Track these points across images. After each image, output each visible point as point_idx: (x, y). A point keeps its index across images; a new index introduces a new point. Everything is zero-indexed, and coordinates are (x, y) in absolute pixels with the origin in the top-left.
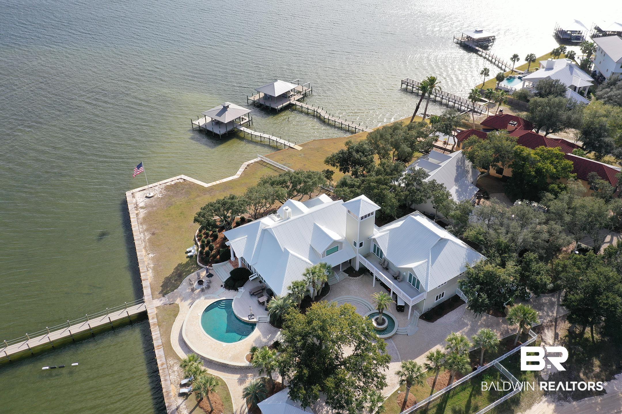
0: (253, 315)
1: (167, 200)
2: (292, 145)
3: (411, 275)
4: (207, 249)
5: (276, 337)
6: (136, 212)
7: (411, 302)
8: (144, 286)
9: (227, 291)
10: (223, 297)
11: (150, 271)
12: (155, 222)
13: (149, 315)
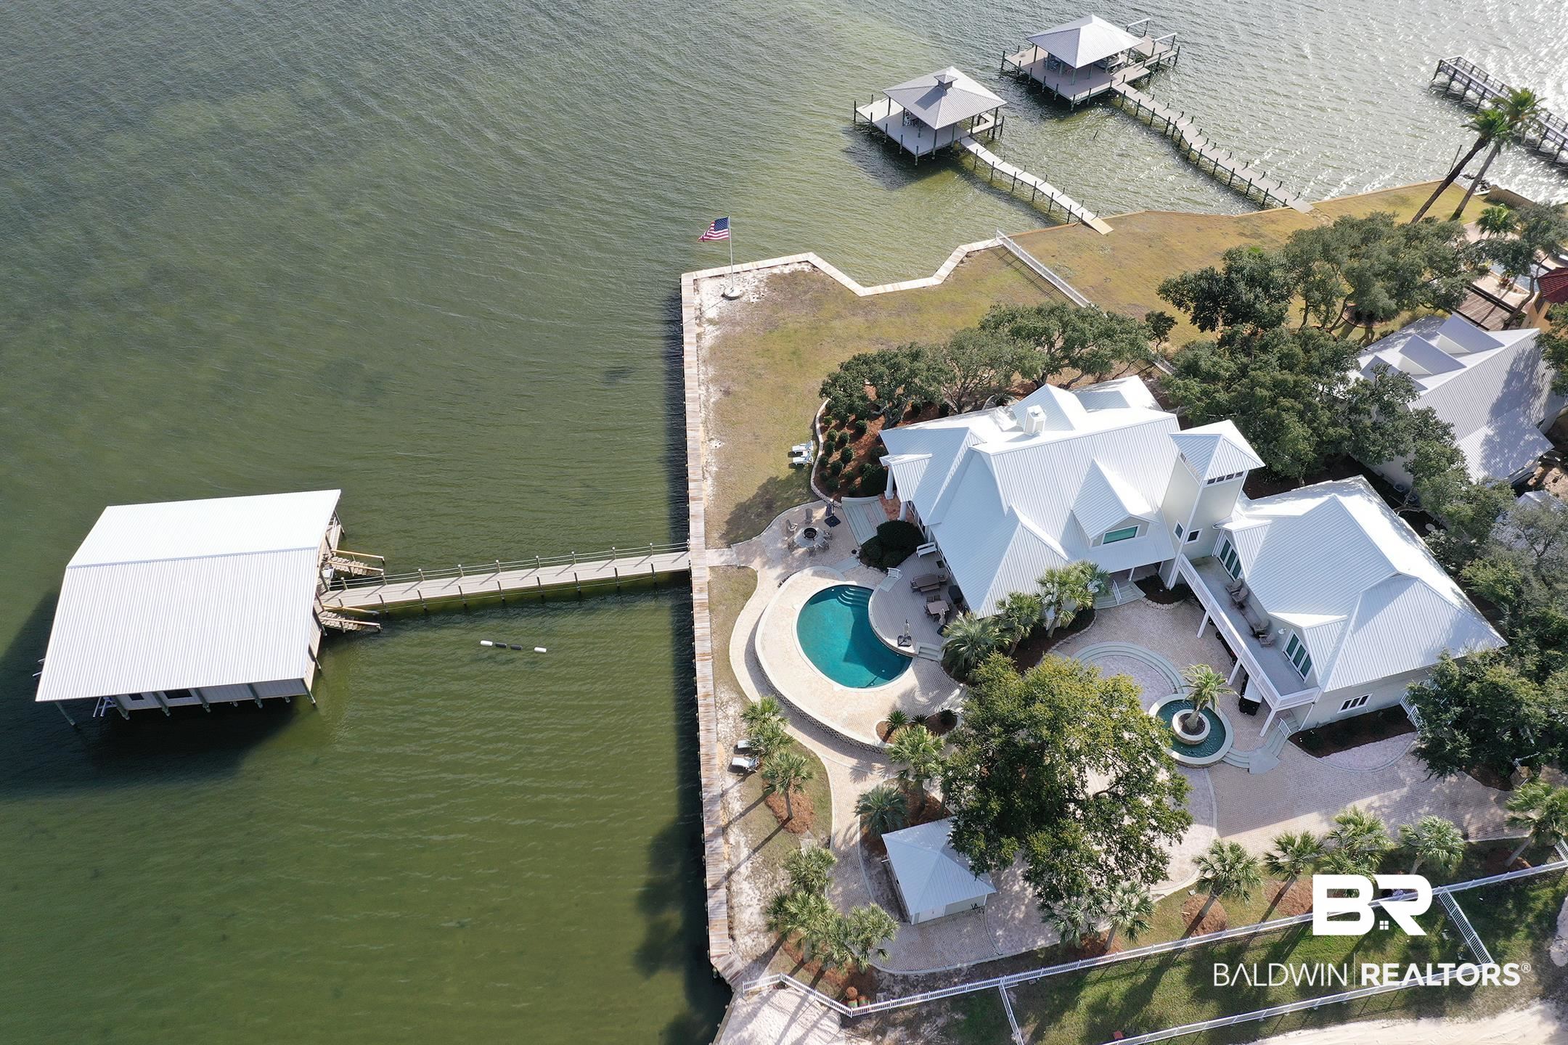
0: (909, 638)
1: (767, 312)
2: (1088, 217)
3: (1295, 640)
4: (836, 456)
5: (949, 698)
6: (699, 330)
7: (1278, 702)
8: (692, 512)
9: (863, 567)
10: (853, 579)
11: (710, 481)
12: (735, 365)
13: (695, 582)
